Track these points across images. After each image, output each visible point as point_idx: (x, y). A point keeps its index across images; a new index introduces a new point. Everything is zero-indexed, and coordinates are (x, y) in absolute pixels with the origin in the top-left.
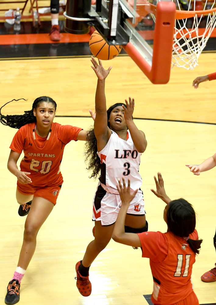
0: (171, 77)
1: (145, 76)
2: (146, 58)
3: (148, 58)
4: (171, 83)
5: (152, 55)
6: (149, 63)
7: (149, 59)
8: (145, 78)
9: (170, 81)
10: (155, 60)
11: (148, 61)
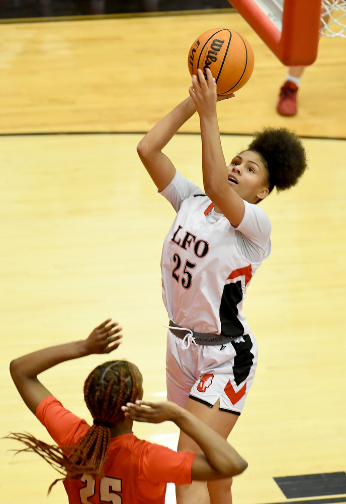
0: (321, 51)
1: (269, 52)
2: (270, 14)
3: (275, 15)
4: (321, 65)
5: (281, 9)
6: (276, 25)
7: (276, 18)
8: (269, 56)
9: (318, 61)
10: (288, 18)
11: (274, 20)
